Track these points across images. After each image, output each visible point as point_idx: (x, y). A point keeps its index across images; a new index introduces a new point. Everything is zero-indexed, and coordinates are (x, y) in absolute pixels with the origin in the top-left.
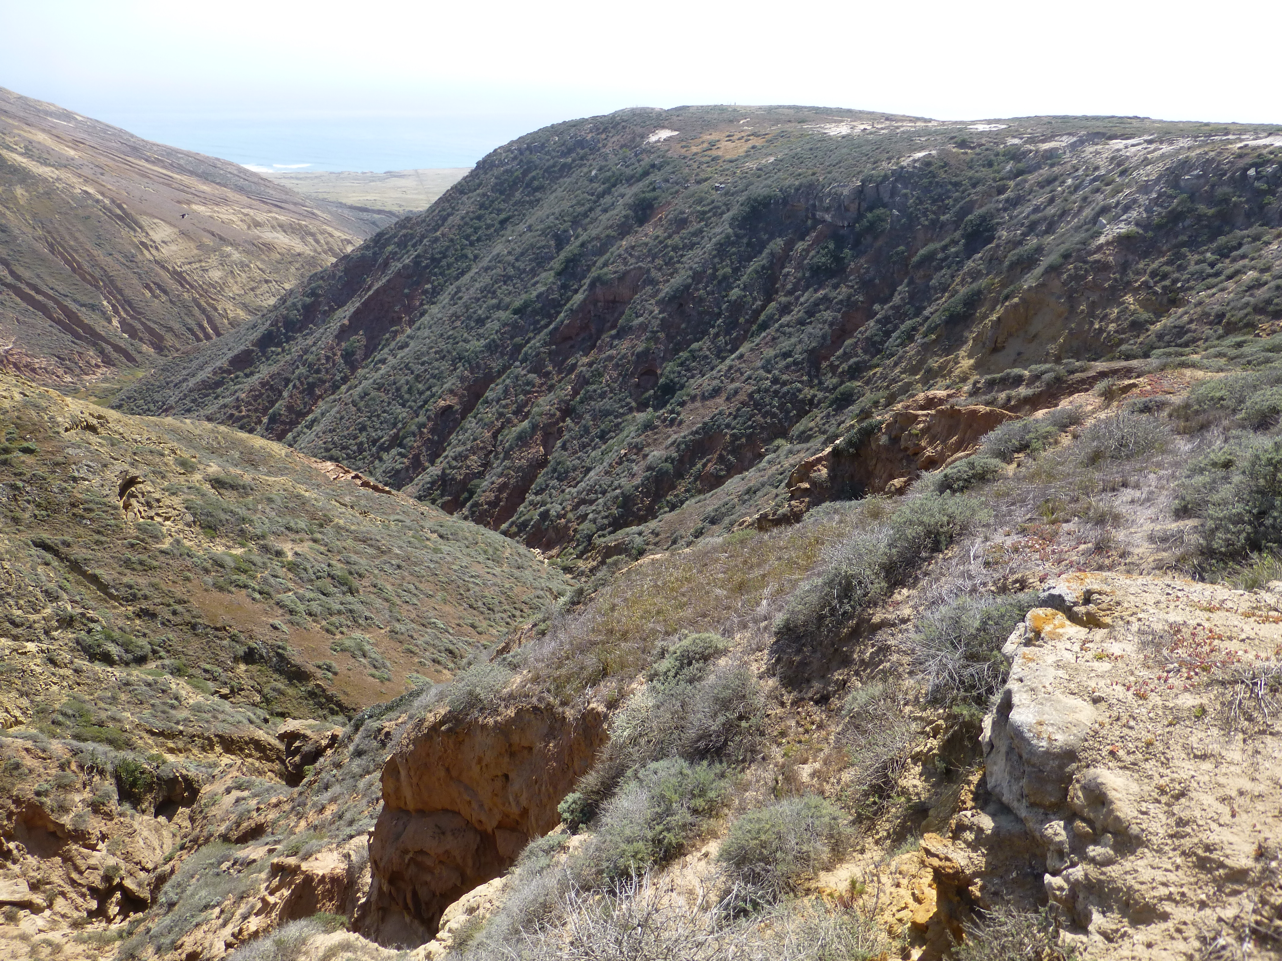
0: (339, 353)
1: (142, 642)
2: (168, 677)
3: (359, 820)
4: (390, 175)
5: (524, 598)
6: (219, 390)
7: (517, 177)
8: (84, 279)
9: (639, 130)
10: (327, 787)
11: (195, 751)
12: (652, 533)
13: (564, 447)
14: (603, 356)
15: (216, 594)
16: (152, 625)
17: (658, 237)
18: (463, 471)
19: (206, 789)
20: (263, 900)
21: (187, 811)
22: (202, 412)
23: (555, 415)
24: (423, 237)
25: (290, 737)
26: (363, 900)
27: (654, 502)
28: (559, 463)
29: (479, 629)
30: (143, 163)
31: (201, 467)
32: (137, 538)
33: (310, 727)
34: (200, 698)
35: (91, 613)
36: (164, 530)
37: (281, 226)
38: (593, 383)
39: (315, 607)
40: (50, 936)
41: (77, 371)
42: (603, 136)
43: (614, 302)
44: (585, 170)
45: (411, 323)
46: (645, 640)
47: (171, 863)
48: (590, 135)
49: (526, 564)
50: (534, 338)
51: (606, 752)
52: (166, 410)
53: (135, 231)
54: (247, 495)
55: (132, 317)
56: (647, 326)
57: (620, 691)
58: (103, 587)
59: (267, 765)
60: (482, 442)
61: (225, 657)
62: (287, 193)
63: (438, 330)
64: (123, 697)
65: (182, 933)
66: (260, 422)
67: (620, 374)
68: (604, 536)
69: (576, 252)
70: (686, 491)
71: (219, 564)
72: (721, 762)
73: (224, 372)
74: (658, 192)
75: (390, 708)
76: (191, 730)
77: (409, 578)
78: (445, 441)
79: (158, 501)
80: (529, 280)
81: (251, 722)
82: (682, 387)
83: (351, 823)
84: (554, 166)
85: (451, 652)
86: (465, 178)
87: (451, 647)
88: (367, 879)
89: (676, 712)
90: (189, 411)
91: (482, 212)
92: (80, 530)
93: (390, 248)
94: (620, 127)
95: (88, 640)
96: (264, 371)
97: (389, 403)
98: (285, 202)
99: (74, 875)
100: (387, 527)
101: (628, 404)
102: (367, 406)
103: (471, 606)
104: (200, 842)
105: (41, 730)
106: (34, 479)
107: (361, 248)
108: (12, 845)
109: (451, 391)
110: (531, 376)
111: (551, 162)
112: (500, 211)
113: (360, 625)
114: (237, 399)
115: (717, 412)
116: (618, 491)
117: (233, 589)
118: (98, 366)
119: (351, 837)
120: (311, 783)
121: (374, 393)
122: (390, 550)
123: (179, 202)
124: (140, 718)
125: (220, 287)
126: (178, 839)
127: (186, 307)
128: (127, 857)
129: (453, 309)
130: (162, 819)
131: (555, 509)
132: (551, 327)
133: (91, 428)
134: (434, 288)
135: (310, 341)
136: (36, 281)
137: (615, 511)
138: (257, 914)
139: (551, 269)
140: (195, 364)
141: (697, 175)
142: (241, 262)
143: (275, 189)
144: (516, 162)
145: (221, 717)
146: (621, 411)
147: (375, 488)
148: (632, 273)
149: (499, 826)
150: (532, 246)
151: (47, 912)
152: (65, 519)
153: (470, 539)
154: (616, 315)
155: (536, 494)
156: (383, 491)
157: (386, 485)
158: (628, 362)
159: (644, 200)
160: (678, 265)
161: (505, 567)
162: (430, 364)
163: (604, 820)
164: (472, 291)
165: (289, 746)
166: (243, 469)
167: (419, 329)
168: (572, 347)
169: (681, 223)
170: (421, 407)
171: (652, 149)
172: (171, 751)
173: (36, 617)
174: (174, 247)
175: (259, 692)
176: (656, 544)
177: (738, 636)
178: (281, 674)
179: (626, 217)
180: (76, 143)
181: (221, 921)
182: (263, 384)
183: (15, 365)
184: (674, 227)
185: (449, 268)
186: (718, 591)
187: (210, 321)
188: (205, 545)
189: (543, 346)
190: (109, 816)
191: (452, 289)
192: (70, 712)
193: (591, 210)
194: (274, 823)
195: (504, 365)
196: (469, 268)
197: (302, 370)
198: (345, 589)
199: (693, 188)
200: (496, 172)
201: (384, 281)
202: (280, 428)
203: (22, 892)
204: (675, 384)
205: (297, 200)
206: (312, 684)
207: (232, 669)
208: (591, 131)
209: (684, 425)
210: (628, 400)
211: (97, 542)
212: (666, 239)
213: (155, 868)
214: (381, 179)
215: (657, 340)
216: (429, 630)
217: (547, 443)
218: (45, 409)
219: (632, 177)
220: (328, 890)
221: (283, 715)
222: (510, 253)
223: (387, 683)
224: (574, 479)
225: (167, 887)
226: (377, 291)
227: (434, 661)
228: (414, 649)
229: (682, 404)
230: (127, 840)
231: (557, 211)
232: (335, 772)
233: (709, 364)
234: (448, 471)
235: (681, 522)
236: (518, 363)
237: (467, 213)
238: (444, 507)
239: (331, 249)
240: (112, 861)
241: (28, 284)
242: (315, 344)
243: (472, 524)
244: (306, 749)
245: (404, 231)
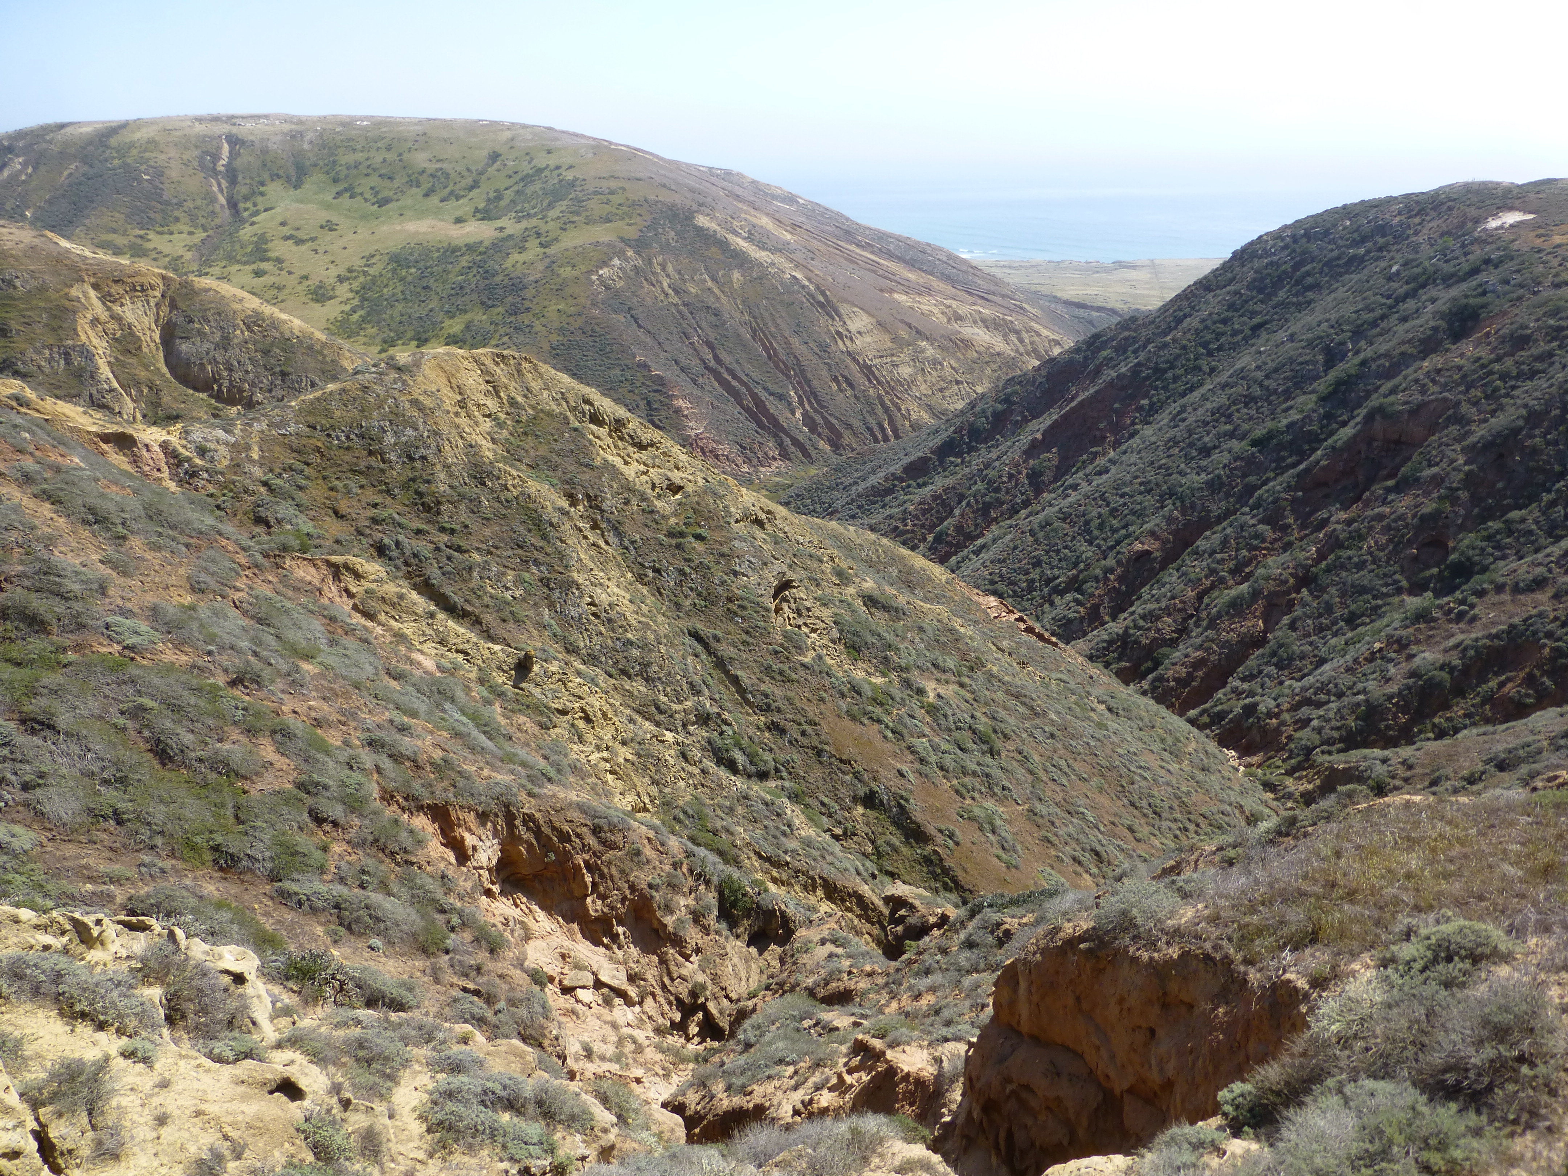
0: (1025, 472)
1: (768, 757)
2: (785, 800)
3: (958, 1023)
4: (1120, 265)
5: (1204, 810)
6: (888, 499)
7: (1284, 272)
8: (777, 367)
9: (1473, 212)
10: (927, 972)
11: (797, 888)
12: (1403, 763)
13: (1292, 626)
14: (1371, 513)
15: (847, 722)
16: (780, 741)
17: (1480, 358)
18: (1152, 634)
19: (801, 933)
20: (840, 1076)
21: (779, 950)
22: (866, 521)
23: (1287, 582)
24: (1148, 341)
25: (896, 902)
26: (948, 1119)
27: (1412, 722)
28: (1281, 646)
29: (1138, 835)
30: (853, 247)
31: (857, 580)
32: (781, 645)
33: (920, 897)
34: (812, 832)
35: (726, 715)
36: (809, 641)
37: (984, 321)
38: (1347, 548)
39: (948, 761)
40: (637, 1033)
41: (755, 461)
42: (1417, 220)
43: (1398, 442)
44: (1383, 264)
45: (1116, 445)
46: (1381, 908)
47: (755, 1000)
48: (1398, 219)
49: (1213, 767)
50: (1275, 478)
51: (1299, 1043)
52: (831, 514)
53: (833, 319)
54: (899, 619)
55: (815, 410)
56: (1443, 480)
57: (1333, 968)
58: (742, 691)
59: (866, 927)
60: (1182, 602)
61: (843, 792)
62: (996, 284)
63: (1147, 456)
64: (740, 810)
65: (754, 1079)
66: (924, 539)
67: (1390, 541)
68: (1330, 753)
69: (1353, 371)
70: (1465, 715)
71: (856, 690)
72: (1478, 1112)
73: (896, 479)
74: (1490, 297)
75: (1015, 902)
76: (797, 864)
77: (1062, 752)
78: (1134, 592)
79: (808, 609)
80: (1280, 404)
81: (858, 873)
82: (1485, 569)
83: (948, 1023)
84: (1339, 258)
85: (1097, 854)
86: (1214, 272)
87: (1099, 848)
88: (956, 1095)
89: (1418, 1021)
90: (853, 517)
91: (1230, 314)
92: (731, 627)
93: (1104, 353)
94: (1444, 208)
95: (719, 742)
96: (939, 483)
97: (1074, 538)
98: (993, 293)
99: (666, 980)
100: (1046, 686)
101: (1396, 582)
102: (1046, 537)
103: (1132, 804)
104: (786, 988)
105: (663, 823)
106: (700, 568)
107: (1071, 351)
108: (620, 930)
109: (1153, 534)
110: (1262, 528)
111: (1336, 253)
112: (1254, 314)
113: (995, 794)
114: (905, 511)
115: (1534, 612)
116: (1361, 697)
117: (866, 721)
118: (774, 459)
119: (946, 1040)
120: (910, 962)
121: (1057, 524)
122: (1045, 714)
123: (882, 290)
124: (752, 837)
125: (908, 385)
126: (765, 977)
127: (869, 404)
128: (715, 978)
129: (1171, 433)
130: (753, 950)
131: (1266, 704)
132: (1301, 467)
133: (759, 523)
134: (1152, 405)
135: (994, 455)
136: (735, 367)
137: (1352, 723)
138: (831, 1089)
139: (1313, 392)
140: (869, 466)
141: (1557, 275)
142: (935, 359)
143: (984, 279)
144: (1286, 252)
145: (829, 858)
146: (1384, 590)
147: (1040, 637)
148: (1432, 407)
149: (1131, 1091)
150: (1291, 360)
151: (637, 1008)
152: (720, 612)
153: (1146, 720)
154: (1398, 460)
155: (1243, 680)
156: (1048, 642)
157: (1053, 635)
158: (1406, 526)
159: (1466, 307)
160: (1504, 401)
161: (1185, 765)
162: (1131, 496)
163: (1285, 1133)
164: (1200, 412)
165: (893, 912)
166: (899, 589)
167: (1125, 452)
168: (1326, 496)
169: (1520, 341)
170: (1112, 548)
171: (1491, 237)
172: (774, 880)
173: (676, 707)
174: (868, 339)
175: (873, 842)
176: (1406, 780)
177: (1533, 941)
178: (898, 828)
179: (1435, 329)
180: (794, 227)
181: (793, 1082)
182: (935, 498)
183: (702, 449)
184: (1507, 347)
185: (1175, 382)
186: (1509, 869)
187: (891, 422)
188: (846, 667)
189: (1285, 490)
190: (706, 930)
191: (1175, 407)
192: (691, 812)
193: (1383, 317)
194: (864, 993)
195: (1227, 509)
196: (1201, 384)
197: (980, 486)
198: (985, 747)
199: (1547, 293)
200: (1257, 264)
201: (1092, 391)
202: (943, 549)
203: (619, 979)
204: (1473, 564)
205: (1006, 291)
206: (929, 848)
207: (849, 809)
208: (1400, 214)
209: (1478, 623)
210: (1398, 577)
211: (745, 643)
212: (1491, 362)
213: (738, 1000)
214: (1108, 270)
215: (1455, 501)
216: (1075, 820)
217: (1271, 615)
218: (721, 498)
219: (1453, 275)
220: (910, 1092)
221: (892, 875)
222: (1258, 368)
223: (1014, 870)
224: (1300, 670)
225: (747, 1024)
226: (1081, 403)
227: (1074, 859)
228: (1054, 839)
229: (1481, 594)
230: (718, 960)
231: (1333, 316)
232: (939, 957)
233: (1532, 543)
234: (1132, 631)
235: (1450, 758)
236: (1247, 509)
237: (1210, 315)
238: (1119, 674)
239: (1035, 351)
240: (701, 978)
241: (727, 369)
242: (999, 458)
243: (1152, 702)
244: (911, 920)
245: (1126, 334)
